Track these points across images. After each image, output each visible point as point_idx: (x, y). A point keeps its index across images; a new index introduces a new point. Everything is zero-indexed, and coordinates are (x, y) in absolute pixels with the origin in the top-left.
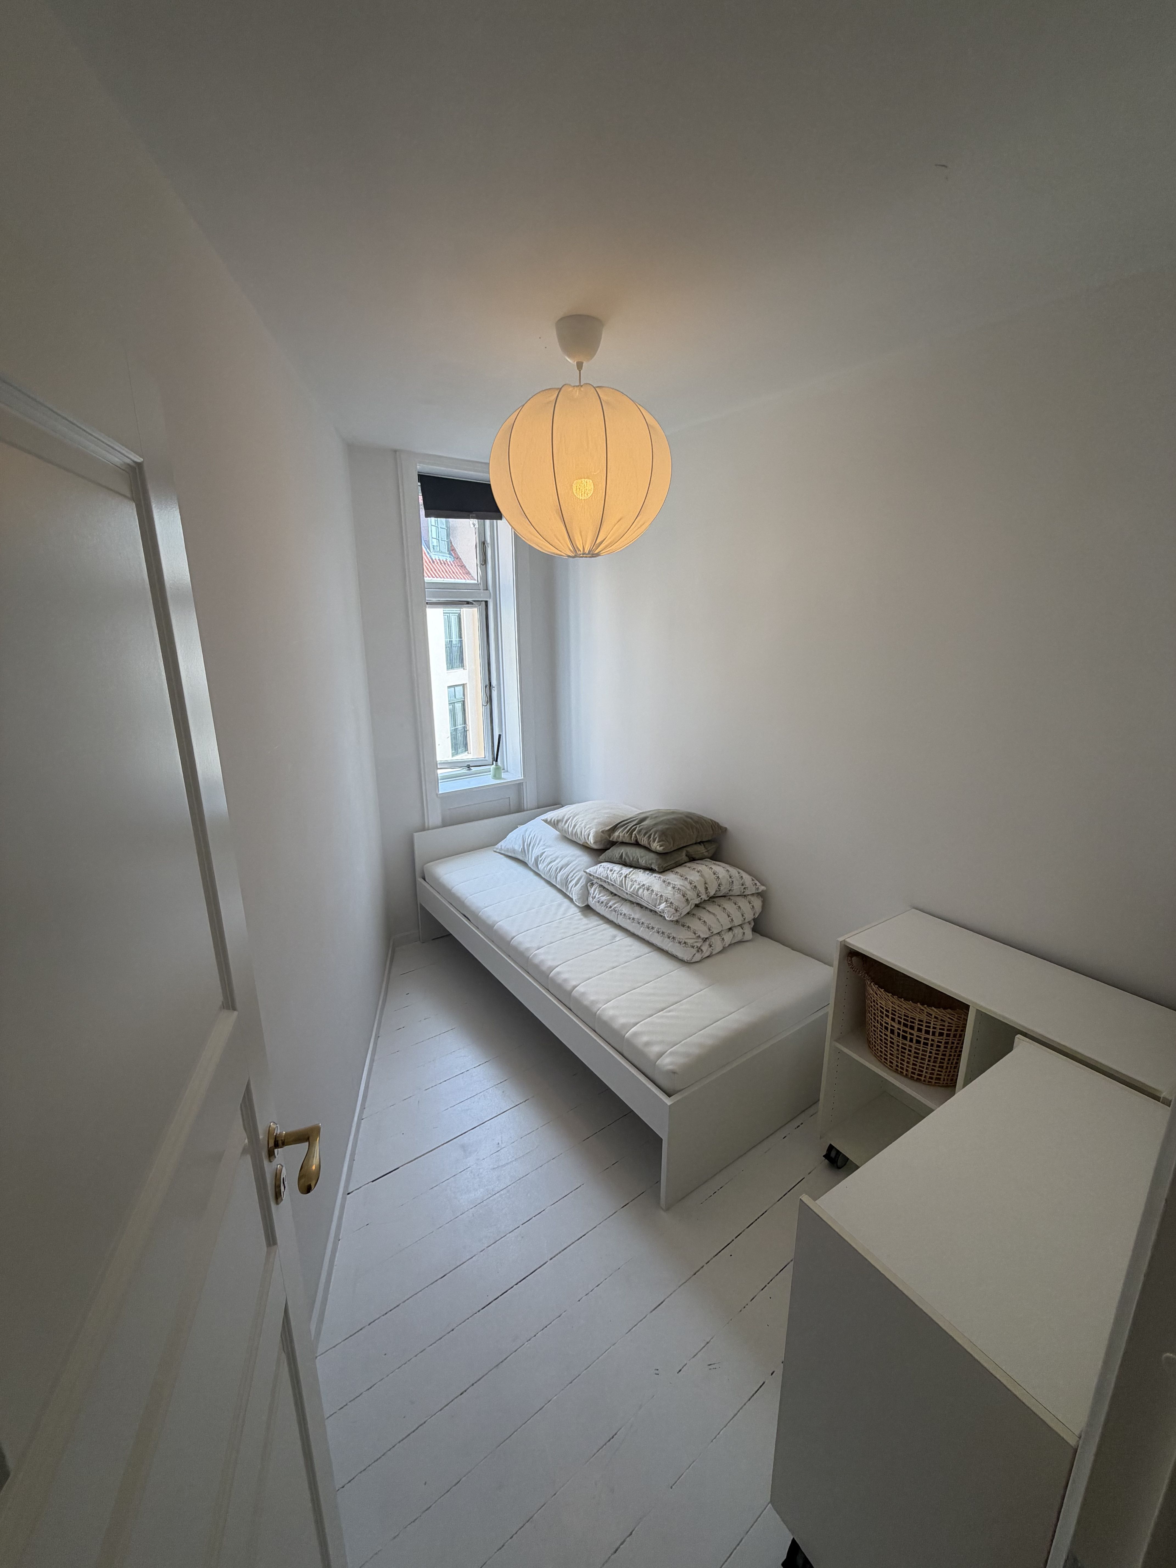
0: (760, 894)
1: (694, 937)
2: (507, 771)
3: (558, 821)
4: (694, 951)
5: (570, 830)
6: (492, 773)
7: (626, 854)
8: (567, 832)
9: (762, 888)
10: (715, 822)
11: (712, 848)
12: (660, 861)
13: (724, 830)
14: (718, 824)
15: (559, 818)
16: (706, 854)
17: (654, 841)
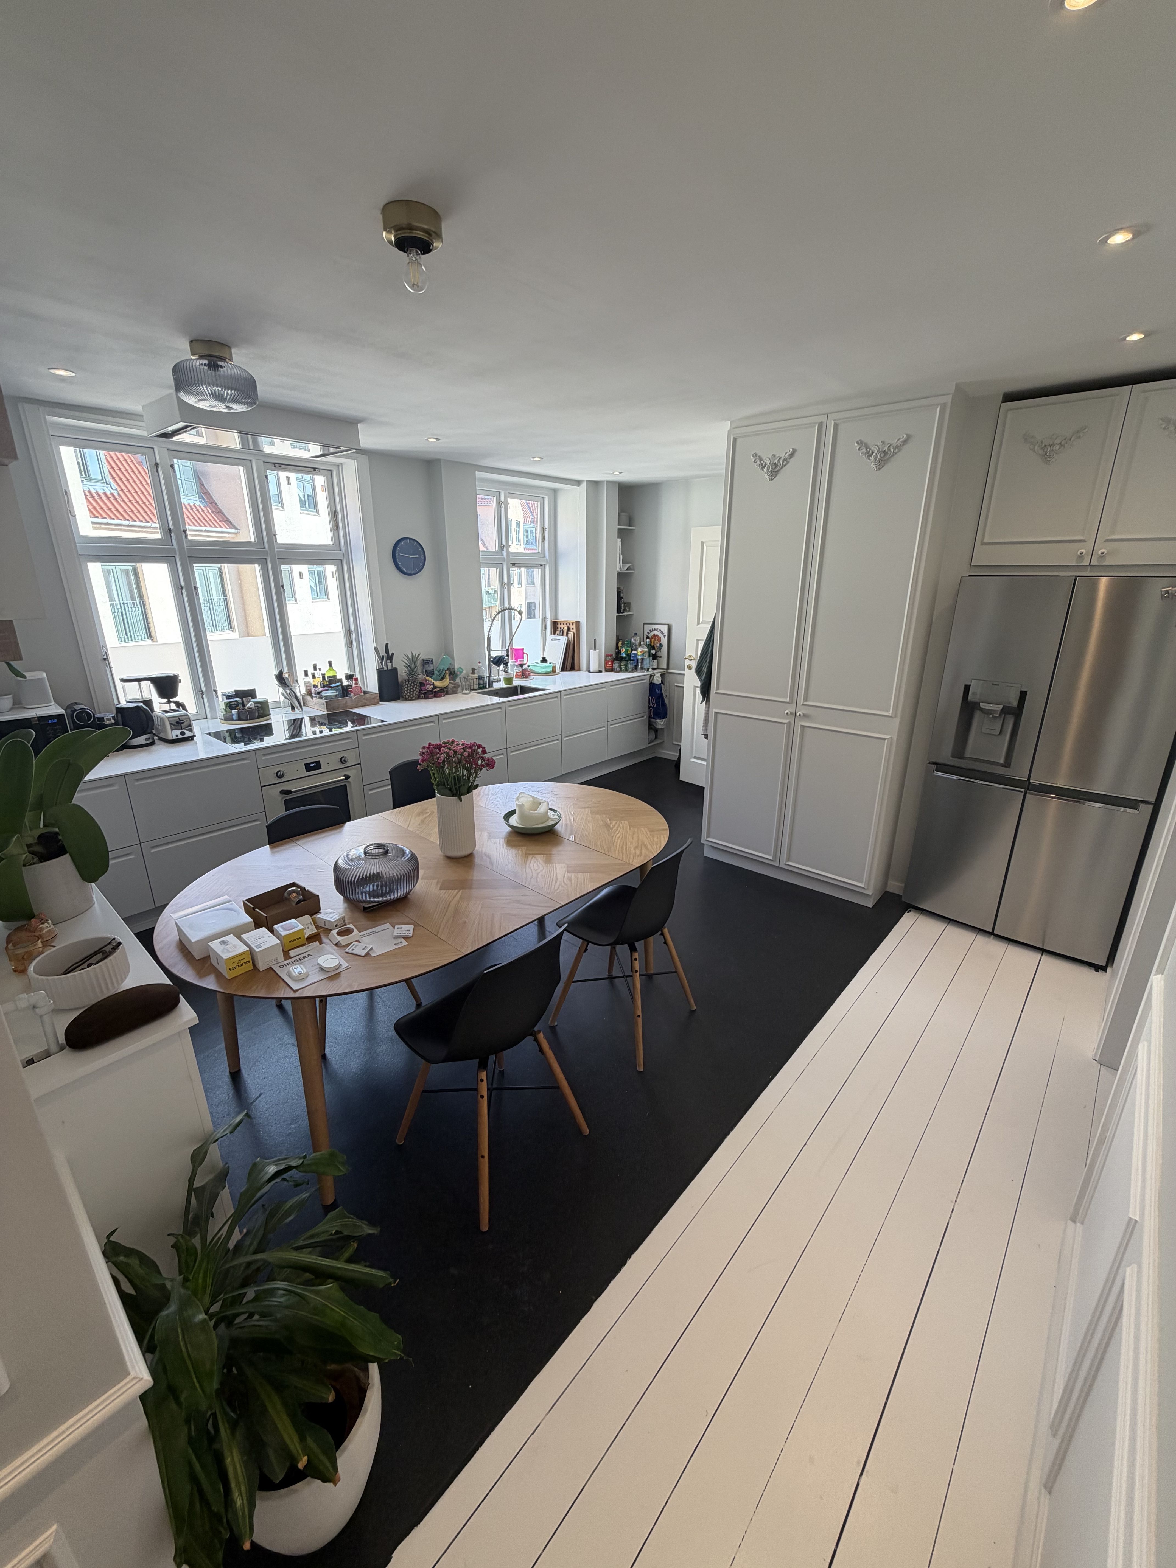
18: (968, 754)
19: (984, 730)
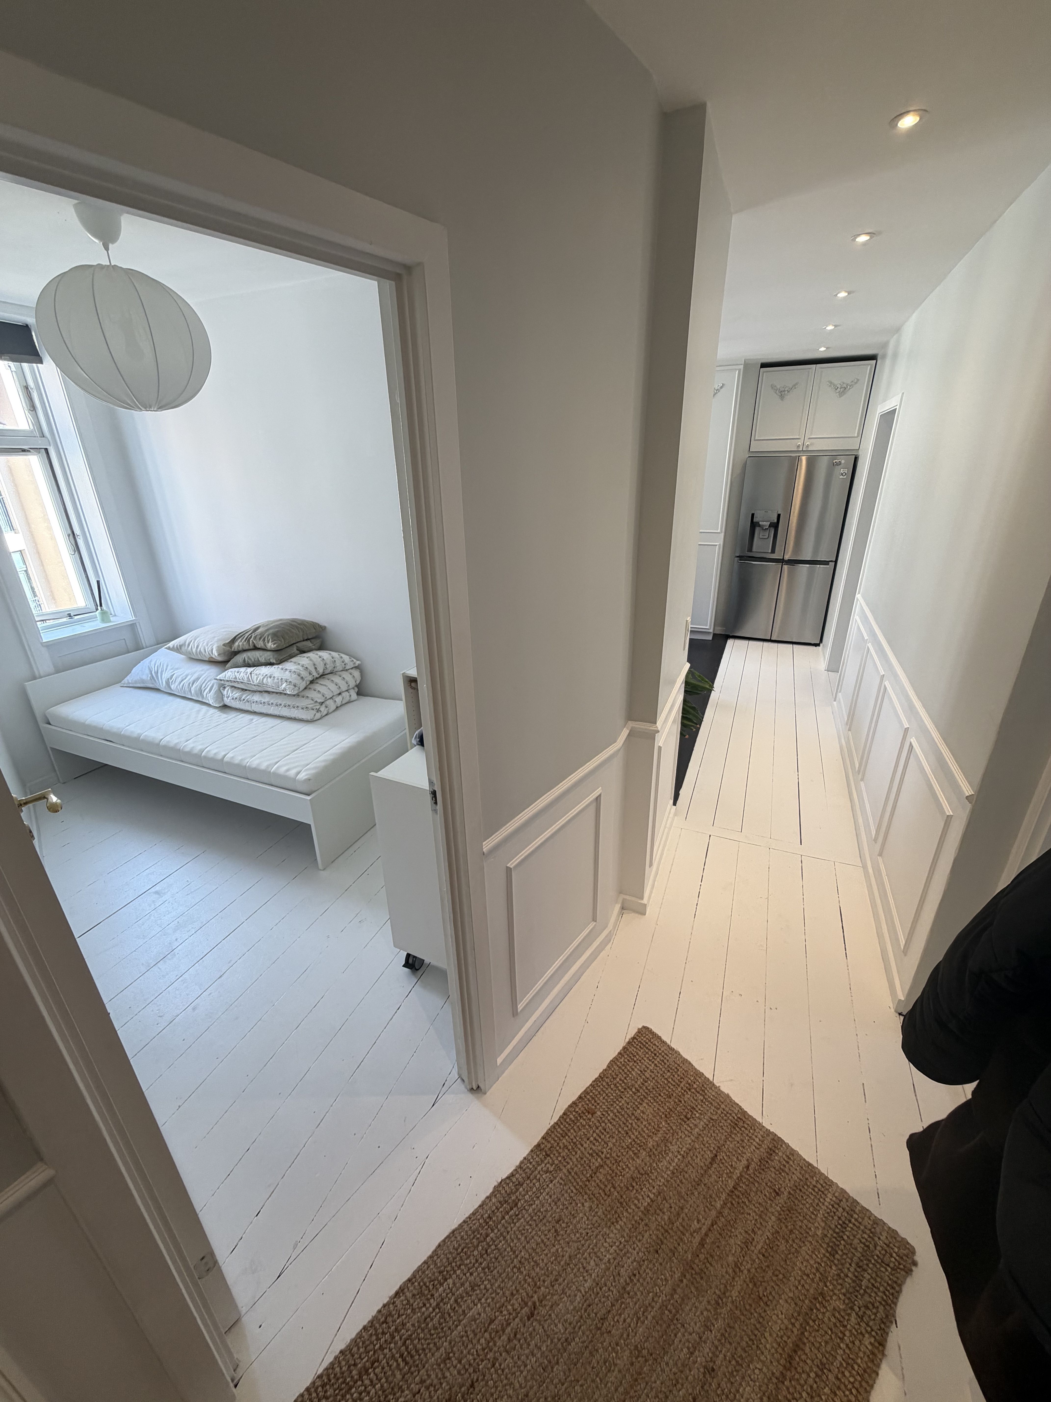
0: (357, 668)
1: (313, 702)
2: (115, 615)
3: (181, 646)
4: (314, 712)
5: (194, 650)
6: (99, 618)
7: (249, 658)
8: (190, 653)
9: (358, 662)
10: (316, 623)
11: (318, 642)
12: (276, 656)
13: (323, 628)
14: (318, 624)
15: (181, 643)
16: (314, 647)
17: (268, 642)
18: (754, 549)
19: (761, 537)
